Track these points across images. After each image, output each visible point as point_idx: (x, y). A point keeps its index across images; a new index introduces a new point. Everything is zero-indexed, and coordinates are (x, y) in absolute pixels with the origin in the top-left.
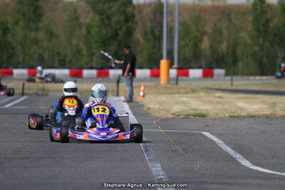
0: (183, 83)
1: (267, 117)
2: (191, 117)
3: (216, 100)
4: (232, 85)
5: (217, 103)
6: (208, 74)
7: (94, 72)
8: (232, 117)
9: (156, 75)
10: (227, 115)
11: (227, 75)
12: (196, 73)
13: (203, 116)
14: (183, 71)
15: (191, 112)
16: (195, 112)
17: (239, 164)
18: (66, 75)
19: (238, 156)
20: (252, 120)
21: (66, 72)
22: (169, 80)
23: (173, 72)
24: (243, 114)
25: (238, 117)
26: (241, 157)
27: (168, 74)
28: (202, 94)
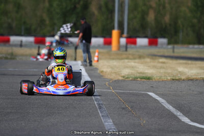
0: (132, 50)
3: (160, 65)
4: (173, 52)
6: (153, 42)
8: (173, 80)
9: (108, 43)
10: (169, 78)
11: (169, 43)
12: (142, 41)
13: (149, 78)
14: (131, 40)
15: (138, 75)
16: (142, 75)
17: (179, 120)
19: (178, 114)
20: (190, 83)
21: (32, 39)
22: (119, 47)
23: (123, 41)
24: (183, 77)
25: (179, 80)
26: (181, 114)
27: (119, 42)
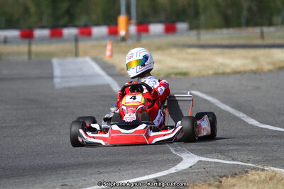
1: (255, 72)
2: (173, 76)
3: (191, 57)
5: (194, 60)
6: (170, 29)
8: (216, 74)
9: (114, 32)
10: (211, 72)
11: (191, 28)
13: (185, 74)
14: (143, 26)
15: (171, 71)
17: (246, 124)
18: (15, 38)
19: (241, 115)
20: (238, 76)
21: (14, 33)
23: (133, 29)
24: (228, 70)
25: (224, 74)
26: (245, 115)
28: (174, 51)
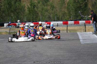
7: (73, 22)
